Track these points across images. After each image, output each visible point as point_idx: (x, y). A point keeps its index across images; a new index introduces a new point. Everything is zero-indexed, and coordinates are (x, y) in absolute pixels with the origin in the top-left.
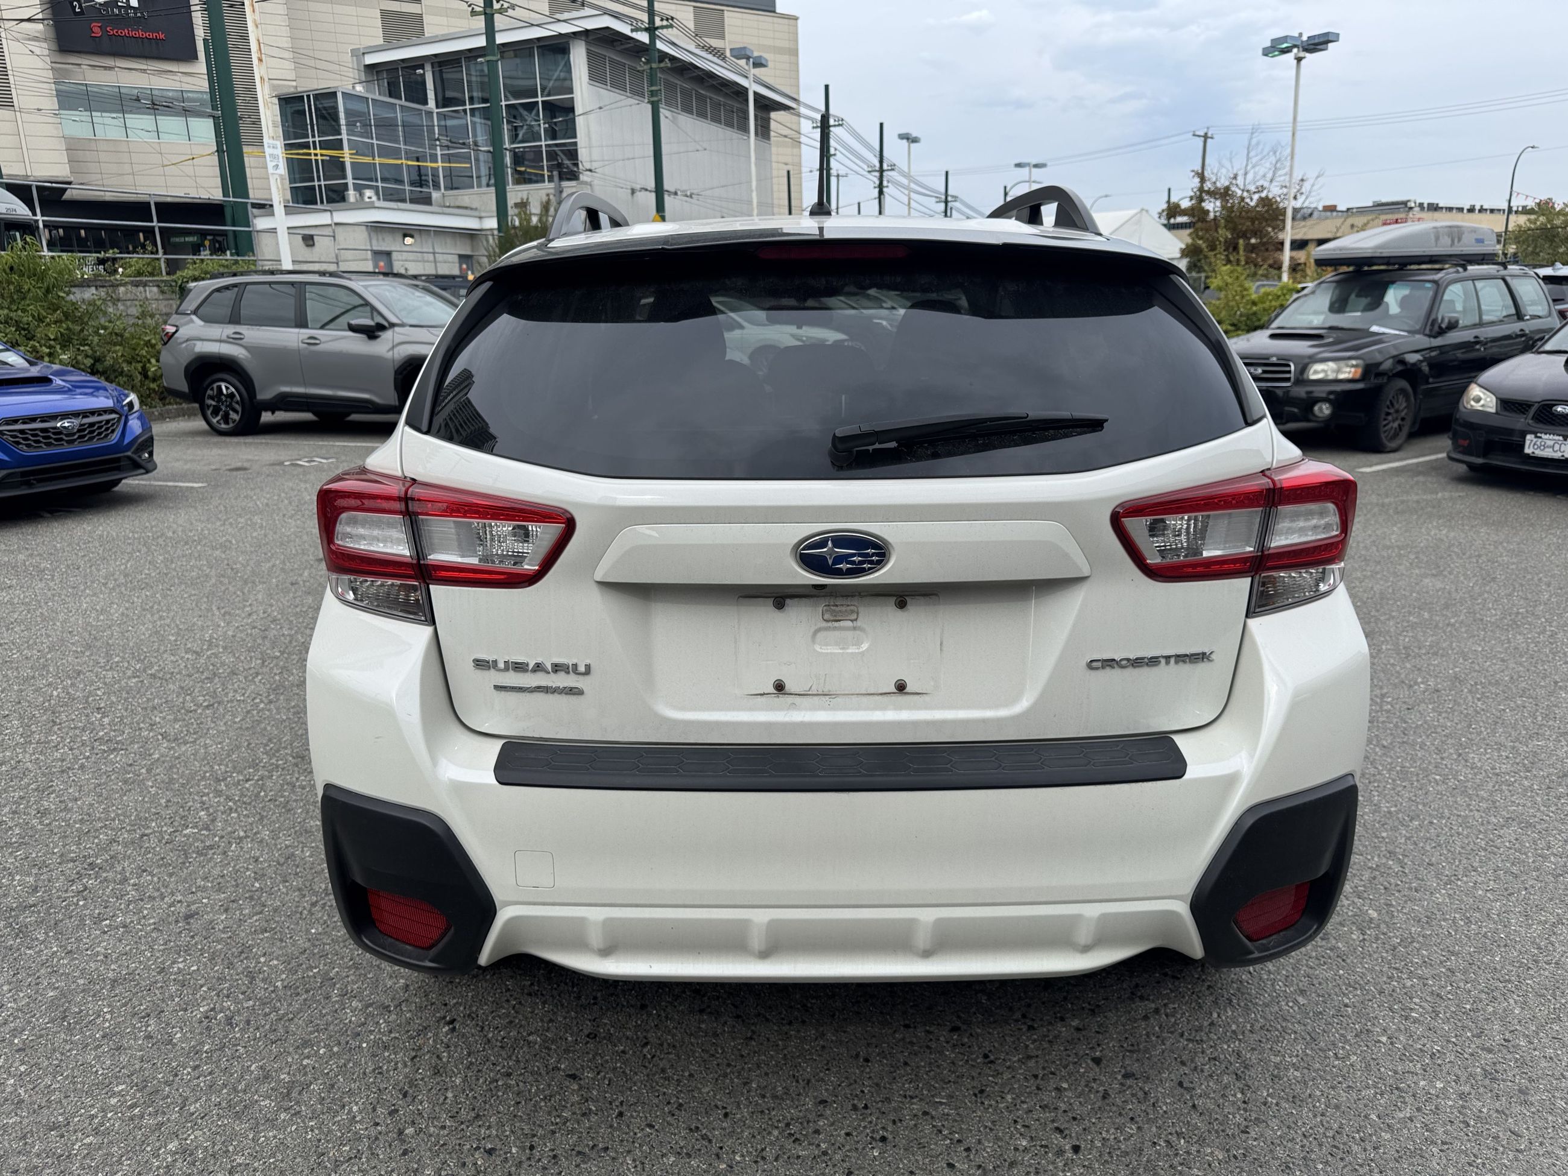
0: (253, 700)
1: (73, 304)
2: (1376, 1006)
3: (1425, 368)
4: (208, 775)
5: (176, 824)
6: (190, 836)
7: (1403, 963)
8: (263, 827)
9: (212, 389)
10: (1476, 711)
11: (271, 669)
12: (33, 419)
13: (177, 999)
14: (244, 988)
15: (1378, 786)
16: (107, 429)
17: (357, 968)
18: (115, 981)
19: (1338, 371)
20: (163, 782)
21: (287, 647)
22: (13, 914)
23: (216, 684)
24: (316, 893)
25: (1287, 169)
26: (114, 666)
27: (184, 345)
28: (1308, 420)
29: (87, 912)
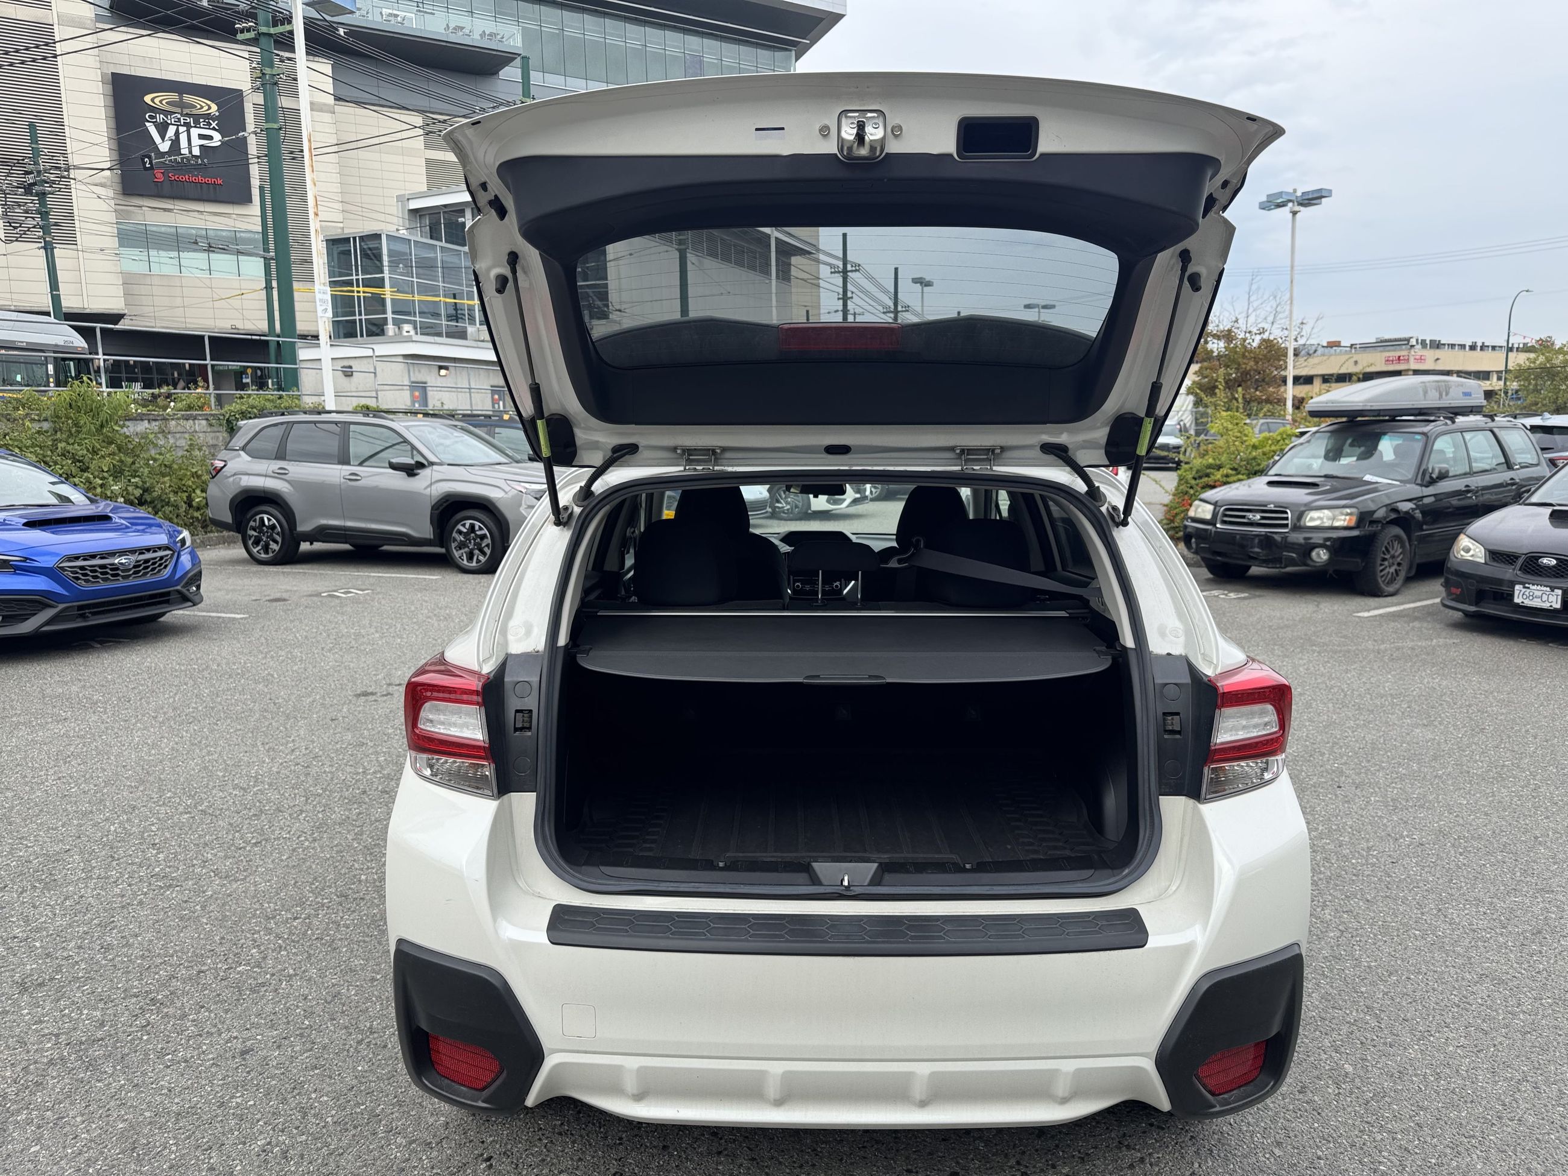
0: (298, 838)
1: (127, 437)
2: (1347, 1158)
3: (1418, 515)
4: (258, 912)
5: (230, 961)
6: (243, 973)
7: (1374, 1117)
8: (311, 965)
9: (255, 521)
10: (1457, 865)
11: (315, 806)
12: (93, 556)
13: (236, 1133)
14: (297, 1123)
15: (1360, 941)
16: (160, 565)
17: (401, 1106)
18: (179, 1114)
19: (1334, 519)
20: (216, 919)
21: (329, 785)
22: (83, 1047)
23: (263, 821)
24: (361, 1032)
25: (1287, 313)
26: (166, 801)
27: (231, 479)
28: (1308, 565)
29: (150, 1047)
